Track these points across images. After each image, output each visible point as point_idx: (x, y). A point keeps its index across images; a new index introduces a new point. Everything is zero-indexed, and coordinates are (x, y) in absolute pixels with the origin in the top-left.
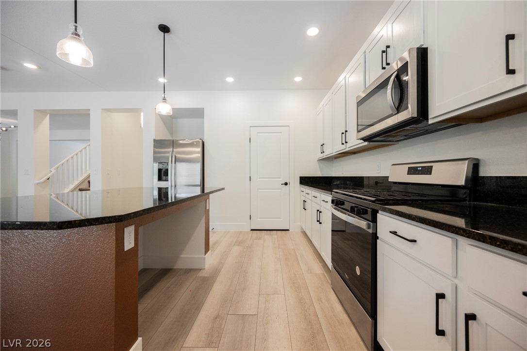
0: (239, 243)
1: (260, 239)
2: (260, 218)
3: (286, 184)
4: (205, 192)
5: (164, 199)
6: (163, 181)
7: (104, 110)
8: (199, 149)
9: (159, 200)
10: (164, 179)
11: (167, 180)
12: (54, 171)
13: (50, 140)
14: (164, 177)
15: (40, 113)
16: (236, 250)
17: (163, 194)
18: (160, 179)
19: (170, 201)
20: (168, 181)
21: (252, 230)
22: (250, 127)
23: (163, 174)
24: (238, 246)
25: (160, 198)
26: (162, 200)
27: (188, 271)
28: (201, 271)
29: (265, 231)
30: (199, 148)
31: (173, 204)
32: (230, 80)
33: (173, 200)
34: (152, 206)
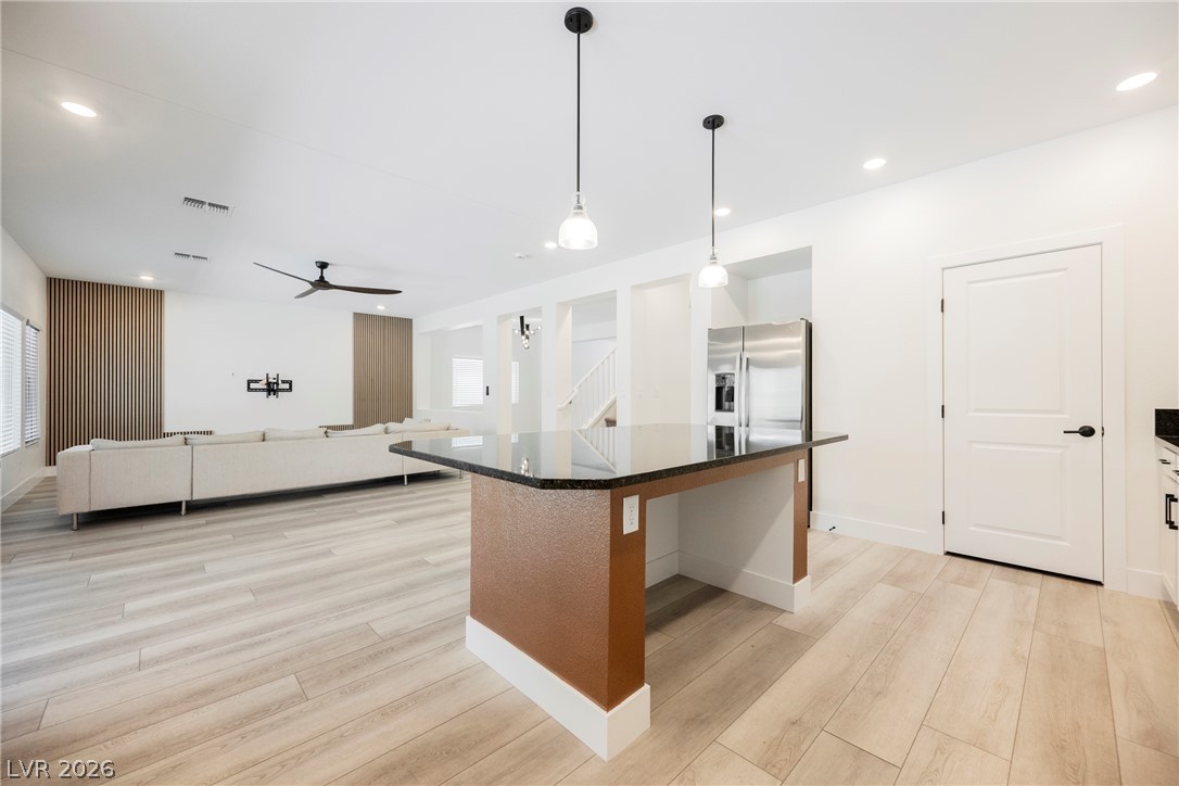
0: (897, 579)
1: (971, 583)
2: (978, 525)
3: (1087, 432)
4: (814, 440)
5: (727, 447)
6: (725, 411)
7: (634, 287)
8: (801, 339)
9: (717, 447)
10: (727, 408)
11: (731, 410)
12: (576, 391)
13: (573, 342)
14: (727, 403)
15: (563, 305)
16: (884, 594)
17: (724, 437)
18: (719, 407)
19: (737, 454)
20: (733, 411)
21: (948, 553)
22: (943, 269)
23: (724, 397)
24: (894, 585)
25: (719, 445)
26: (723, 448)
27: (756, 606)
28: (784, 615)
29: (997, 567)
30: (798, 336)
31: (742, 458)
32: (875, 164)
33: (744, 453)
34: (706, 460)
